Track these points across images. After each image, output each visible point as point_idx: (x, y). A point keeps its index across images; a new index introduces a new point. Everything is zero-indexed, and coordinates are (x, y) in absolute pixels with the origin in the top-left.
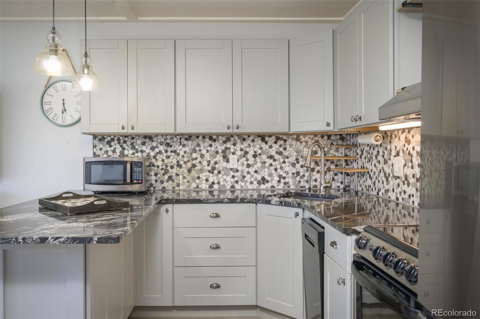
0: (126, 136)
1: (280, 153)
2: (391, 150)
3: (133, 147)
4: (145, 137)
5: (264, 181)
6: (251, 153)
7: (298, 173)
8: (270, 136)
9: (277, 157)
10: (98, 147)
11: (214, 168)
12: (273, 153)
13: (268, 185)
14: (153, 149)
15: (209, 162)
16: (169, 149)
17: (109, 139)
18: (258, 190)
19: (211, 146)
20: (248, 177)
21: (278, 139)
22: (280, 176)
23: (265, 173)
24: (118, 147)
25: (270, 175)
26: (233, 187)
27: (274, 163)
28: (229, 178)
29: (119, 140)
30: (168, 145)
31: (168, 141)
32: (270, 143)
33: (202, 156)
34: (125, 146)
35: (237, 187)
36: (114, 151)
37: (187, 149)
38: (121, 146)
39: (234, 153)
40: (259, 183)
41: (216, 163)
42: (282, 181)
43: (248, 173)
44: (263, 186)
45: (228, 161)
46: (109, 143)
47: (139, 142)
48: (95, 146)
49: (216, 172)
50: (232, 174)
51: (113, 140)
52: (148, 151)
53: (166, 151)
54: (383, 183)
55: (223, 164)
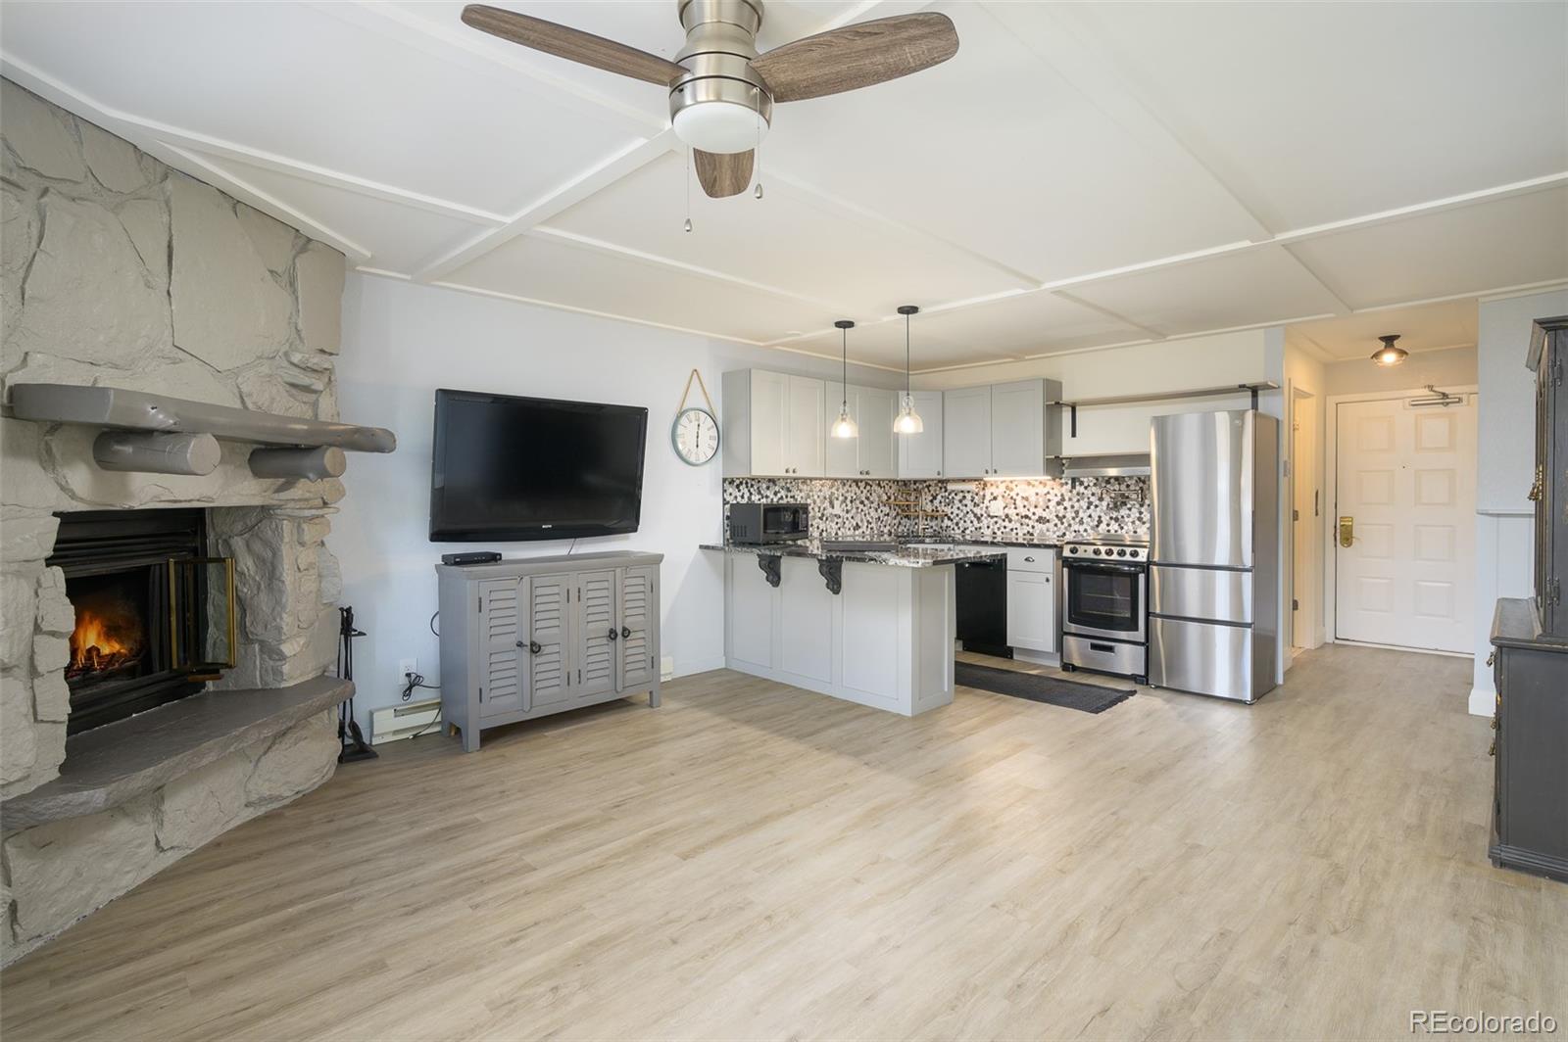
0: (753, 479)
1: (868, 498)
2: (984, 496)
3: (759, 493)
4: (770, 480)
5: (858, 527)
6: (849, 498)
7: (879, 518)
8: (861, 481)
9: (866, 502)
10: (728, 492)
11: (823, 515)
12: (864, 499)
13: (861, 531)
14: (776, 494)
15: (819, 508)
16: (789, 495)
17: (738, 482)
18: (853, 536)
19: (820, 491)
20: (847, 522)
21: (867, 484)
22: (868, 521)
23: (858, 519)
24: (746, 490)
25: (862, 521)
26: (837, 534)
27: (864, 509)
28: (833, 525)
29: (747, 483)
30: (789, 490)
31: (788, 485)
32: (862, 488)
33: (815, 503)
34: (752, 490)
35: (840, 533)
36: (742, 497)
37: (802, 494)
38: (749, 491)
39: (837, 499)
40: (854, 529)
41: (824, 509)
42: (870, 526)
43: (847, 519)
44: (857, 532)
45: (833, 507)
46: (738, 486)
47: (764, 486)
48: (725, 491)
49: (824, 519)
50: (836, 520)
51: (741, 483)
52: (771, 497)
53: (787, 497)
54: (972, 522)
55: (830, 510)
